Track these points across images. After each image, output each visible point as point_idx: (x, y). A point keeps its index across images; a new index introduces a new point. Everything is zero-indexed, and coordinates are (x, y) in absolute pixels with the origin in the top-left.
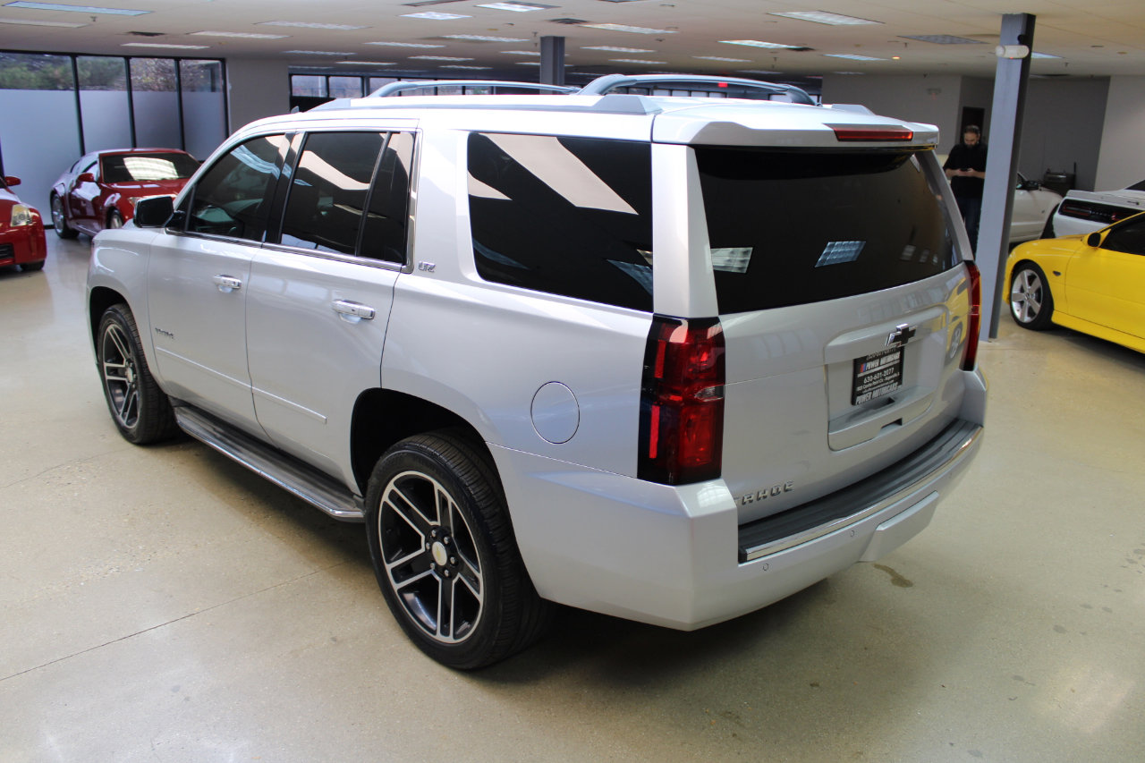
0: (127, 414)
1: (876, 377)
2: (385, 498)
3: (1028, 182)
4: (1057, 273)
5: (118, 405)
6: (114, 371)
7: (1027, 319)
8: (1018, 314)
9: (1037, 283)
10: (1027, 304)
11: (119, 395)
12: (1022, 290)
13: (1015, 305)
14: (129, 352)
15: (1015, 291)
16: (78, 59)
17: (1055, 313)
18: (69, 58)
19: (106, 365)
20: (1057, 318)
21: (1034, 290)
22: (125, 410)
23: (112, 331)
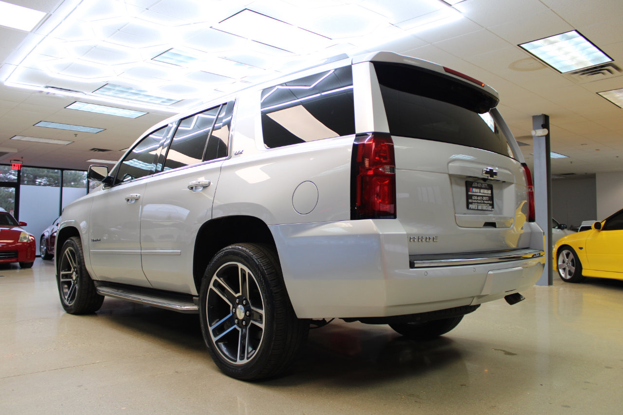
0: (70, 299)
1: (479, 198)
2: (211, 286)
3: (561, 225)
4: (581, 248)
5: (65, 294)
6: (66, 276)
7: (568, 277)
8: (563, 275)
9: (571, 256)
10: (567, 269)
11: (66, 288)
12: (564, 262)
13: (561, 271)
14: (75, 263)
15: (560, 263)
16: (64, 172)
17: (583, 271)
18: (60, 171)
19: (62, 273)
20: (585, 273)
21: (570, 260)
22: (69, 297)
23: (67, 252)
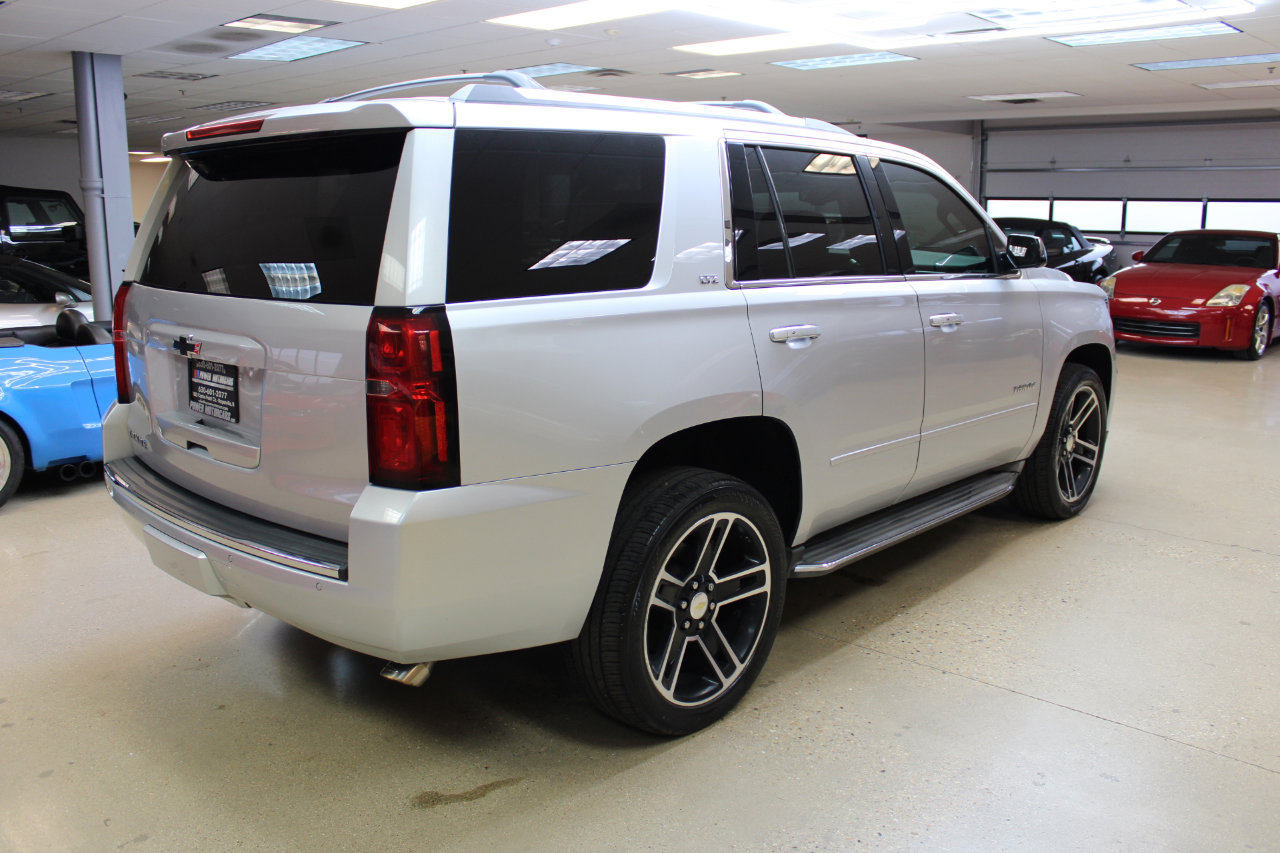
1: (210, 392)
